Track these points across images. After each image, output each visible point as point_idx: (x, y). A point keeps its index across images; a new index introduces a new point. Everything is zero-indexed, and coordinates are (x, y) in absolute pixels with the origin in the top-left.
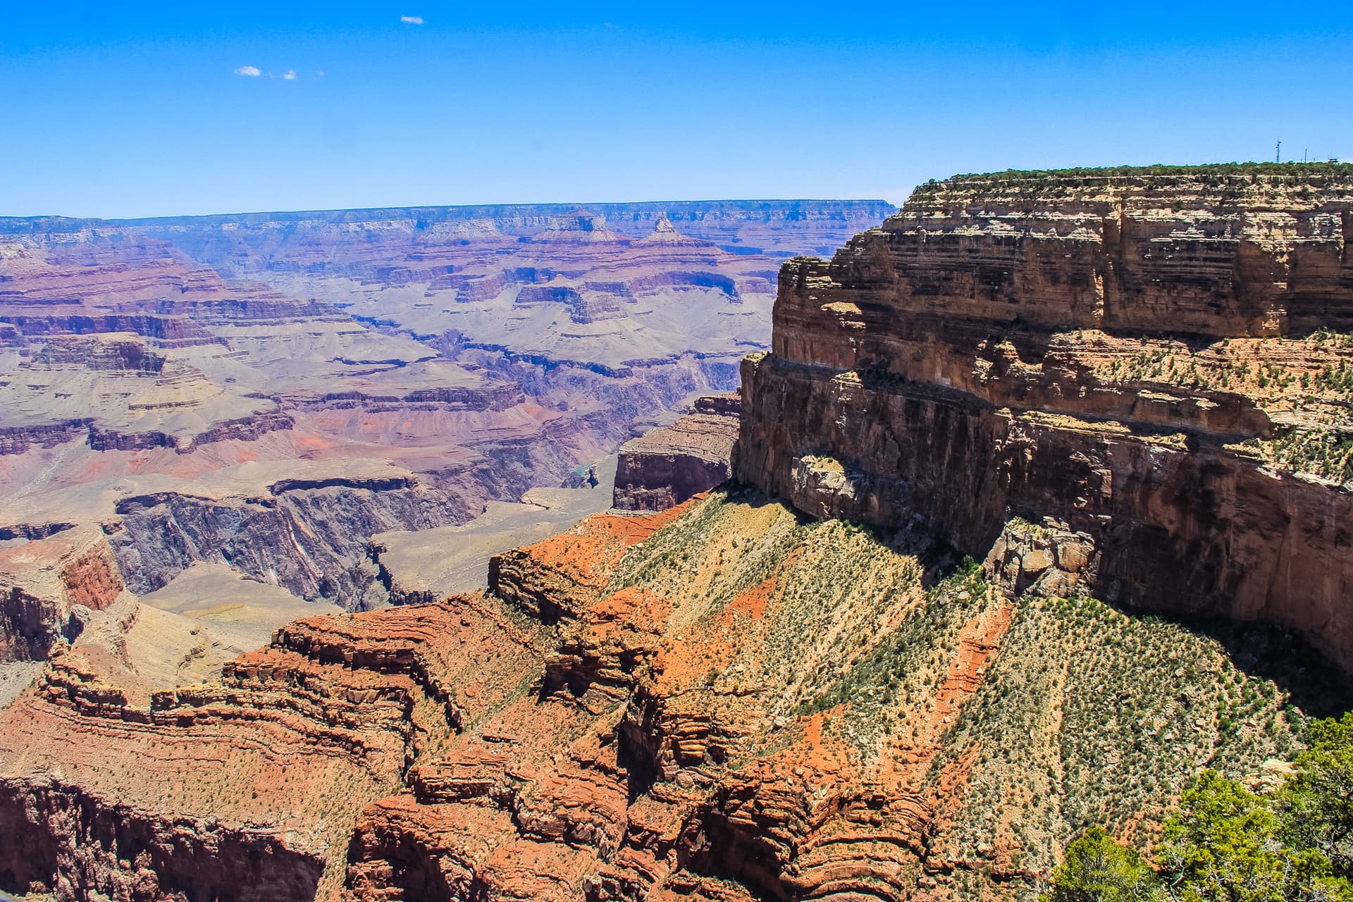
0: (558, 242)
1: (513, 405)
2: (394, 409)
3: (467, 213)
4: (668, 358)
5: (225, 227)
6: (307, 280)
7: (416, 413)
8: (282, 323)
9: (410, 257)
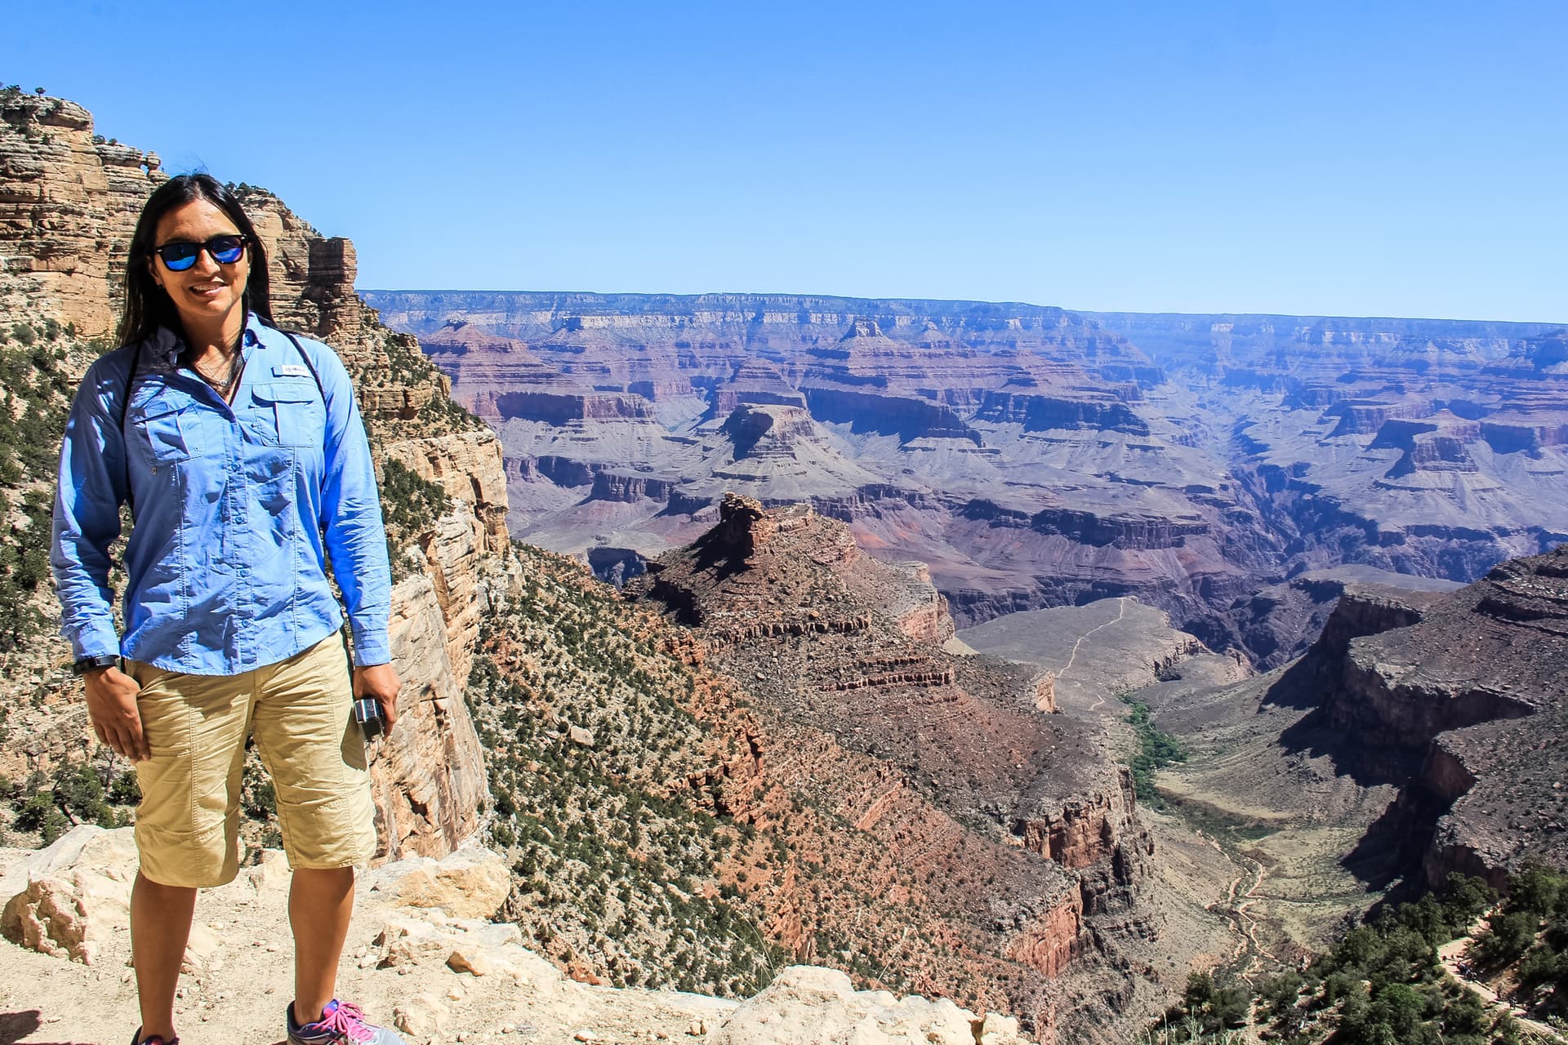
2: (1017, 526)
5: (1216, 328)
8: (1077, 428)
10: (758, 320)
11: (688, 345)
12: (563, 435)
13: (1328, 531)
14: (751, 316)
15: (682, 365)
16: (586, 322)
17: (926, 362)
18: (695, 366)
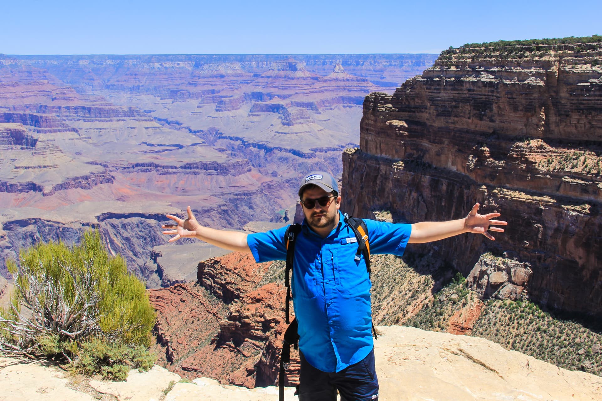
0: (277, 77)
1: (244, 172)
2: (174, 173)
3: (224, 58)
4: (337, 147)
5: (81, 62)
6: (129, 96)
7: (187, 176)
8: (112, 121)
9: (190, 84)
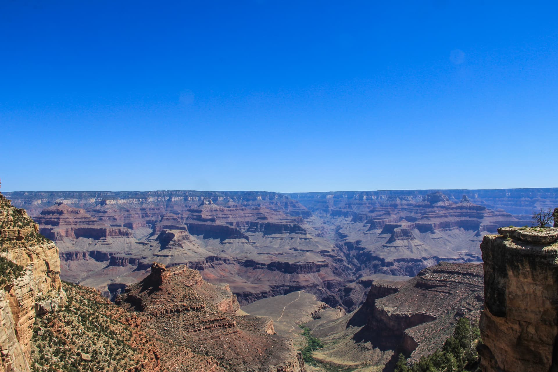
2: (262, 268)
8: (282, 233)
10: (170, 200)
11: (145, 209)
12: (99, 243)
13: (368, 263)
14: (167, 198)
15: (143, 217)
16: (108, 202)
17: (229, 213)
18: (147, 216)
